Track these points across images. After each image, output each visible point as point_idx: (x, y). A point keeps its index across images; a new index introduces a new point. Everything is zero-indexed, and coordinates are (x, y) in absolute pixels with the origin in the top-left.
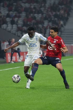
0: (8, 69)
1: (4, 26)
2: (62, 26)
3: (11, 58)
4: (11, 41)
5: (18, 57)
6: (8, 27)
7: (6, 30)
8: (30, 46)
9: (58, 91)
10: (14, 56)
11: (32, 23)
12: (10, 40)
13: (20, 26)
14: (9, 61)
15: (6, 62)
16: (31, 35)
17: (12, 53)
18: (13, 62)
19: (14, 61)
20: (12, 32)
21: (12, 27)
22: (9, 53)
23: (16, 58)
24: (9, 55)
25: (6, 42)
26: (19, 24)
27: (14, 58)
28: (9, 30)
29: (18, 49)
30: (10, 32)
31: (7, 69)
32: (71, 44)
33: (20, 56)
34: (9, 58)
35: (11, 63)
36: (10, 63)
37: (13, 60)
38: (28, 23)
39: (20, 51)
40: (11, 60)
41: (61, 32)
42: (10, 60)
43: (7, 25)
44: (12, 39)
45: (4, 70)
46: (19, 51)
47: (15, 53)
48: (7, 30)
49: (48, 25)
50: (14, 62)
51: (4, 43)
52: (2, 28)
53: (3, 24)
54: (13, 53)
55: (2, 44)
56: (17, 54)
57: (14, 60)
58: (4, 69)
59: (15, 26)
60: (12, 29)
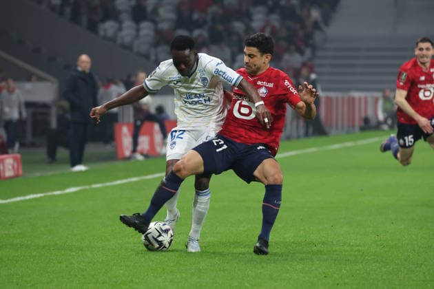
0: (124, 181)
1: (109, 27)
2: (316, 25)
3: (135, 143)
4: (133, 79)
5: (158, 137)
6: (120, 29)
7: (113, 39)
8: (186, 102)
9: (302, 259)
10: (145, 134)
11: (209, 18)
12: (129, 77)
13: (164, 26)
14: (127, 153)
15: (114, 157)
16: (183, 66)
17: (139, 123)
18: (139, 157)
19: (145, 152)
20: (135, 49)
21: (138, 30)
22: (128, 124)
23: (152, 142)
24: (125, 130)
25: (116, 83)
26: (163, 21)
27: (144, 141)
28: (127, 40)
29: (160, 110)
30: (128, 47)
31: (119, 182)
32: (349, 90)
33: (165, 136)
34: (127, 141)
35: (135, 158)
36: (129, 158)
37: (139, 148)
38: (196, 16)
39: (167, 118)
40: (134, 151)
41: (314, 48)
42: (131, 148)
43: (120, 22)
44: (136, 75)
45: (108, 184)
46: (163, 115)
47: (147, 124)
48: (119, 41)
49: (267, 23)
50: (146, 156)
51: (107, 87)
52: (102, 33)
53: (104, 20)
54: (142, 122)
55: (101, 91)
56: (157, 127)
57: (143, 150)
58: (107, 181)
59: (146, 28)
60: (137, 36)
